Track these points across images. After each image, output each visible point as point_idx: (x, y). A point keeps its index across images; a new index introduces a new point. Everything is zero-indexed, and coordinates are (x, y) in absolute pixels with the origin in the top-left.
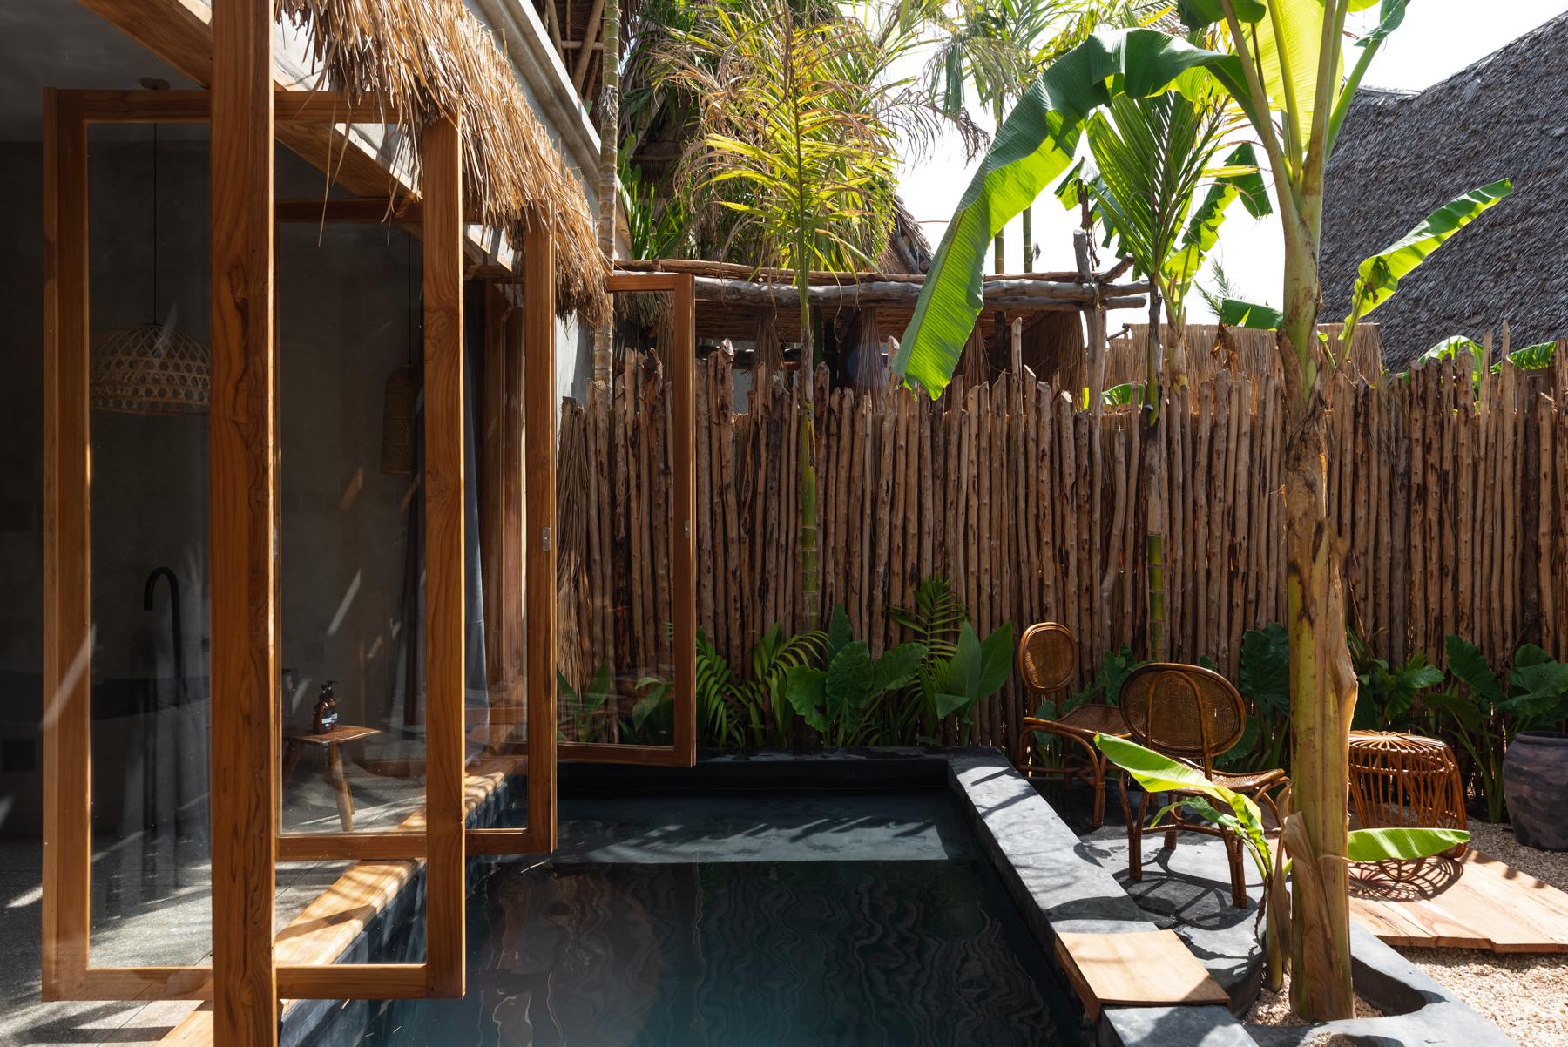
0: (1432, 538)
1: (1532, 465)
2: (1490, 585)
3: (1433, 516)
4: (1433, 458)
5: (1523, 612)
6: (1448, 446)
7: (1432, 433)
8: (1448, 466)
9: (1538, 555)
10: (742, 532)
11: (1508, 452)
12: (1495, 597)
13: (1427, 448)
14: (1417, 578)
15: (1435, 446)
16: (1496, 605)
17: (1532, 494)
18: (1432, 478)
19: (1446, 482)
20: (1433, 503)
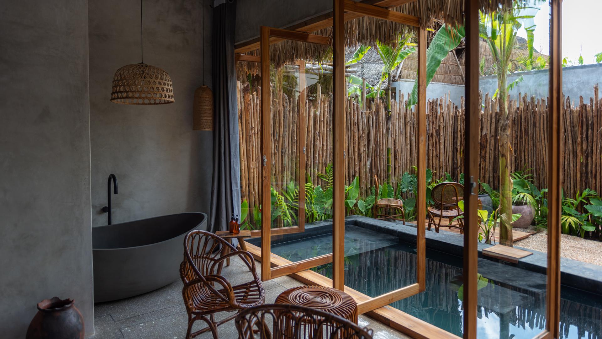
0: (434, 147)
1: (456, 128)
2: (446, 159)
3: (434, 141)
4: (434, 126)
5: (453, 165)
6: (438, 123)
7: (434, 120)
8: (437, 128)
9: (457, 151)
10: (276, 151)
11: (451, 125)
12: (448, 161)
13: (433, 123)
14: (431, 158)
15: (435, 123)
16: (448, 164)
17: (456, 135)
18: (434, 131)
19: (437, 132)
20: (434, 138)
